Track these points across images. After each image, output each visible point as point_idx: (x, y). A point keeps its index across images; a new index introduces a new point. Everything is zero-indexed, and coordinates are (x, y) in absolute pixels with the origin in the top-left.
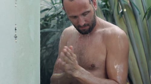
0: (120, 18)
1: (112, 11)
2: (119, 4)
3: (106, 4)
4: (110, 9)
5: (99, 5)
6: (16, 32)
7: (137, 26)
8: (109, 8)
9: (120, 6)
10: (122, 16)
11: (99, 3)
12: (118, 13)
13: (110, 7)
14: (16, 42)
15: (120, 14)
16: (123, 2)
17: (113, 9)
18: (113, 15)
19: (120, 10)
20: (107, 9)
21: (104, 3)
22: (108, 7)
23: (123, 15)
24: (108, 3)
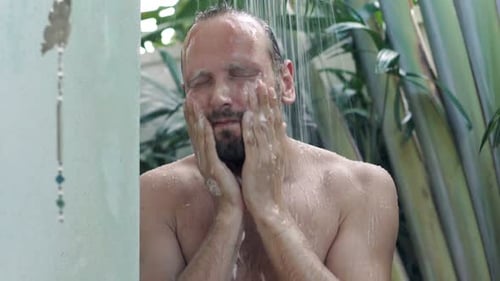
0: (403, 142)
1: (376, 117)
2: (402, 93)
3: (359, 95)
4: (372, 112)
5: (334, 100)
6: (60, 188)
7: (460, 168)
8: (369, 107)
9: (405, 101)
10: (411, 134)
11: (333, 92)
12: (399, 125)
13: (372, 104)
14: (62, 221)
15: (404, 128)
16: (413, 90)
17: (381, 111)
18: (380, 131)
19: (405, 116)
20: (363, 113)
21: (350, 92)
22: (364, 105)
23: (414, 133)
24: (364, 91)
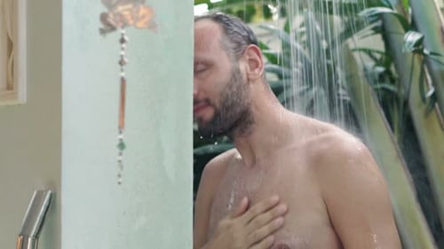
0: (427, 114)
1: (403, 91)
2: (426, 70)
3: (388, 72)
4: (399, 86)
5: (366, 76)
8: (397, 82)
9: (429, 77)
10: (433, 106)
11: (365, 70)
12: (424, 99)
13: (399, 80)
15: (428, 101)
16: (435, 67)
17: (407, 86)
18: (406, 103)
19: (429, 90)
20: (391, 88)
21: (381, 69)
22: (392, 81)
23: (437, 105)
24: (393, 69)
